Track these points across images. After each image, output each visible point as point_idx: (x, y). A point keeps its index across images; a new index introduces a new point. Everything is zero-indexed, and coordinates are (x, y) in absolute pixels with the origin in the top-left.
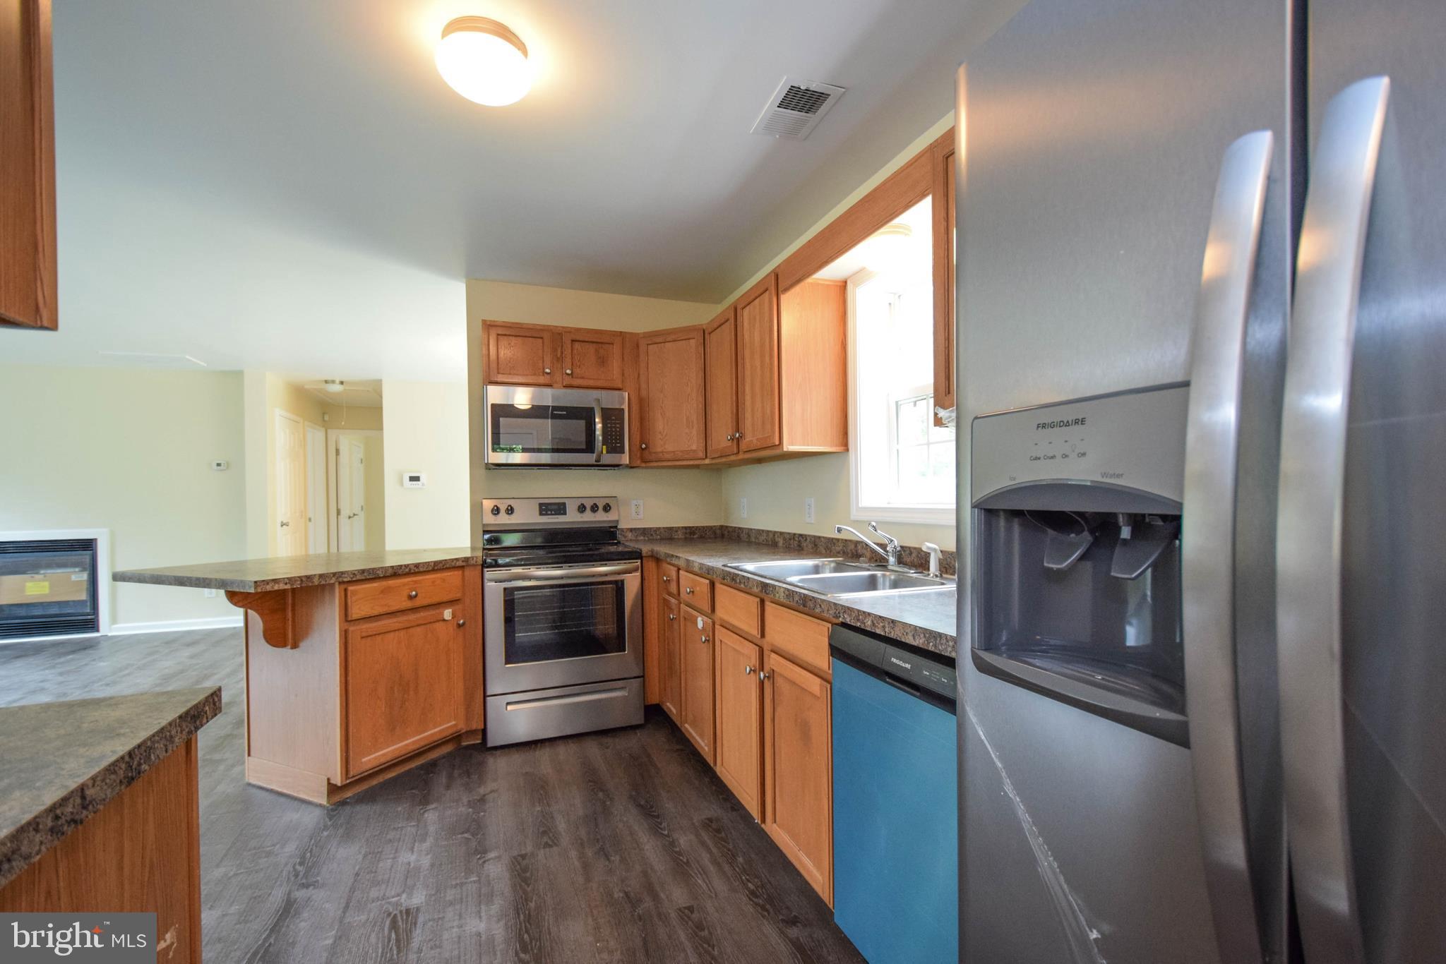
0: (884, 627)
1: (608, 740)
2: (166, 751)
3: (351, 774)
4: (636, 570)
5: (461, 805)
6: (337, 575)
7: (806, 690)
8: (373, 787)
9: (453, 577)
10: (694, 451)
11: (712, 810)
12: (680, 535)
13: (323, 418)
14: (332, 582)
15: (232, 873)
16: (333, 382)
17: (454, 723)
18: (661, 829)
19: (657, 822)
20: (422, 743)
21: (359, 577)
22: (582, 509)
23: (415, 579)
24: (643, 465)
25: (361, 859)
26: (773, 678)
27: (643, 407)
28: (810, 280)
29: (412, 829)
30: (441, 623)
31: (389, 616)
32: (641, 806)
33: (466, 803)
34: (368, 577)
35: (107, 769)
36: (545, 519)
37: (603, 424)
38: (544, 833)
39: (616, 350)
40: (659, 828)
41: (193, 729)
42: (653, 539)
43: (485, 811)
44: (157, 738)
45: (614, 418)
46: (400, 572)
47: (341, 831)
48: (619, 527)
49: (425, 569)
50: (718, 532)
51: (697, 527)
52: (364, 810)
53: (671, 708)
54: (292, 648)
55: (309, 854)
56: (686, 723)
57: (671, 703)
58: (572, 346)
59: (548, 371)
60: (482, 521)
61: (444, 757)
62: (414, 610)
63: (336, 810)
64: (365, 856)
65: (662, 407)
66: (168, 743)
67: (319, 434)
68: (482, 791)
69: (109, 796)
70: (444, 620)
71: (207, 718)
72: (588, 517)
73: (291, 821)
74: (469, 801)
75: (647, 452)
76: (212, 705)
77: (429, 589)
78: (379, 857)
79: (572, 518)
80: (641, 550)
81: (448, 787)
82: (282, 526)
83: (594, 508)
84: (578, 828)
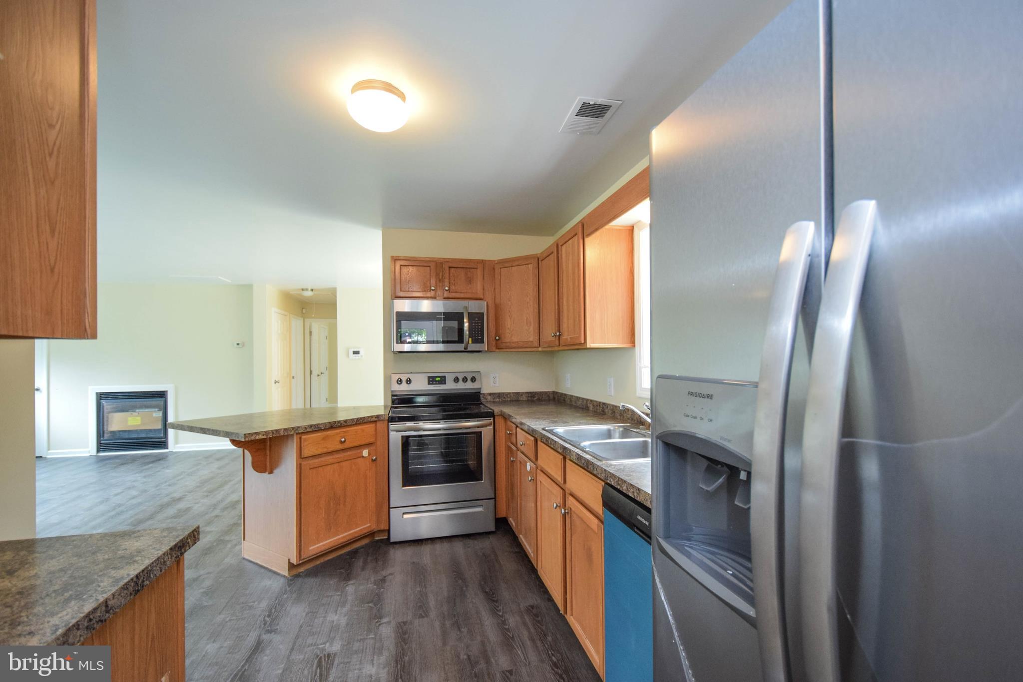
0: (633, 492)
1: (470, 542)
2: (161, 571)
3: (302, 558)
4: (489, 425)
5: (370, 582)
6: (295, 429)
7: (590, 527)
8: (316, 565)
9: (369, 428)
10: (532, 342)
11: (533, 599)
12: (524, 398)
13: (302, 310)
14: (292, 433)
15: (228, 619)
16: (307, 290)
17: (369, 525)
18: (497, 610)
19: (495, 605)
20: (348, 538)
21: (309, 430)
22: (456, 380)
23: (344, 430)
24: (497, 350)
25: (304, 616)
26: (571, 513)
27: (498, 310)
28: (607, 227)
29: (338, 597)
30: (361, 459)
31: (328, 454)
32: (486, 592)
33: (372, 582)
34: (314, 430)
35: (122, 588)
36: (432, 387)
37: (469, 323)
38: (421, 607)
39: (479, 272)
40: (496, 609)
41: (179, 554)
42: (505, 401)
43: (384, 589)
44: (155, 564)
45: (477, 319)
46: (335, 426)
47: (294, 595)
48: (481, 392)
49: (350, 424)
50: (551, 396)
51: (536, 392)
52: (311, 581)
53: (511, 521)
54: (269, 474)
55: (274, 610)
56: (521, 534)
57: (513, 519)
58: (449, 271)
59: (433, 288)
60: (391, 389)
61: (362, 547)
62: (343, 450)
63: (293, 580)
64: (307, 614)
65: (510, 311)
66: (162, 566)
67: (300, 322)
68: (384, 573)
69: (123, 603)
70: (363, 457)
71: (189, 546)
72: (461, 386)
73: (266, 586)
74: (375, 580)
75: (500, 341)
76: (193, 538)
77: (354, 436)
78: (316, 615)
79: (450, 386)
80: (493, 411)
81: (363, 569)
82: (275, 383)
83: (465, 380)
84: (442, 606)
